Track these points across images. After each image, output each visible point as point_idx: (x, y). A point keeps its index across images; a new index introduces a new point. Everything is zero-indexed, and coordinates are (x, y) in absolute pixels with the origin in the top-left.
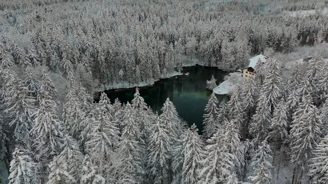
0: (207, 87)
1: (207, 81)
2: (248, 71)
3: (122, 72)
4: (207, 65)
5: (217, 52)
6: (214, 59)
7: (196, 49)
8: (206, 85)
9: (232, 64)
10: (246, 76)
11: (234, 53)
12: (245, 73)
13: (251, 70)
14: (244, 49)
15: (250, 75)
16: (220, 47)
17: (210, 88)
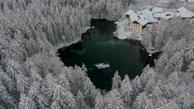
0: (113, 36)
1: (113, 32)
2: (133, 23)
3: (64, 37)
4: (98, 18)
5: (104, 10)
6: (102, 14)
7: (91, 8)
8: (113, 34)
9: (115, 17)
10: (132, 26)
11: (116, 10)
12: (131, 24)
13: (135, 22)
14: (121, 7)
15: (135, 25)
16: (105, 6)
17: (115, 36)
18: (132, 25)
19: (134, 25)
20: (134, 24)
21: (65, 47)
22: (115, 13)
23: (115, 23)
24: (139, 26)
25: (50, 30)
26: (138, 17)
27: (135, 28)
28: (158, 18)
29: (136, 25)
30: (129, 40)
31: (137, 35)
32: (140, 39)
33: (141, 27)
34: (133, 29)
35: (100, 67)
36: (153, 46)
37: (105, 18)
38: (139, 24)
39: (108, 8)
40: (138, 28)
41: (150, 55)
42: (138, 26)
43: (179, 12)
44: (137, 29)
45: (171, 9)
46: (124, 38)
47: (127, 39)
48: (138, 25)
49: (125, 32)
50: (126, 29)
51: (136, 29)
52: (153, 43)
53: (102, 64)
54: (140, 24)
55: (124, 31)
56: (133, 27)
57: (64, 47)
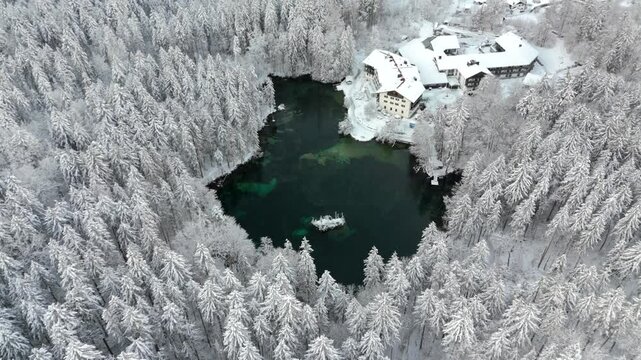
0: (340, 132)
1: (340, 123)
2: (388, 94)
3: (220, 152)
4: (290, 74)
5: (305, 51)
6: (301, 64)
7: (267, 50)
8: (338, 128)
9: (337, 71)
10: (386, 101)
11: (337, 53)
12: (382, 98)
13: (393, 94)
14: (350, 44)
15: (392, 100)
16: (307, 41)
17: (346, 133)
18: (386, 99)
19: (389, 99)
20: (389, 97)
21: (222, 178)
22: (337, 62)
23: (339, 88)
24: (403, 104)
25: (188, 144)
26: (399, 76)
27: (394, 107)
28: (449, 71)
29: (394, 101)
30: (380, 142)
31: (400, 128)
32: (407, 138)
33: (408, 105)
34: (388, 108)
35: (323, 226)
36: (439, 158)
37: (307, 73)
38: (402, 97)
39: (315, 46)
40: (400, 108)
41: (435, 182)
42: (400, 102)
44: (399, 111)
45: (480, 32)
46: (368, 137)
47: (375, 138)
48: (400, 100)
49: (368, 120)
50: (370, 112)
51: (396, 110)
52: (441, 151)
53: (327, 217)
54: (404, 99)
55: (365, 117)
56: (389, 106)
57: (218, 176)
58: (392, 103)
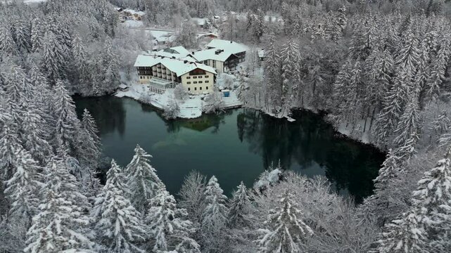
2: (190, 74)
10: (189, 83)
12: (184, 80)
13: (196, 72)
15: (195, 80)
18: (188, 80)
19: (192, 80)
20: (192, 77)
24: (207, 79)
26: (186, 62)
27: (198, 86)
28: (205, 61)
29: (198, 80)
30: (210, 112)
33: (211, 79)
34: (192, 89)
38: (205, 72)
41: (291, 120)
42: (203, 79)
43: (223, 51)
44: (204, 88)
46: (198, 114)
47: (204, 112)
48: (203, 76)
51: (201, 88)
54: (207, 74)
55: (178, 101)
56: (192, 86)
58: (195, 82)
